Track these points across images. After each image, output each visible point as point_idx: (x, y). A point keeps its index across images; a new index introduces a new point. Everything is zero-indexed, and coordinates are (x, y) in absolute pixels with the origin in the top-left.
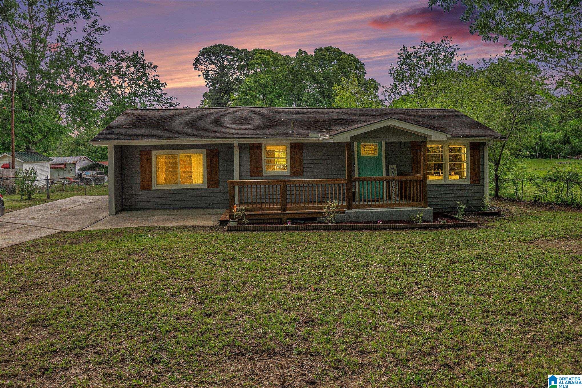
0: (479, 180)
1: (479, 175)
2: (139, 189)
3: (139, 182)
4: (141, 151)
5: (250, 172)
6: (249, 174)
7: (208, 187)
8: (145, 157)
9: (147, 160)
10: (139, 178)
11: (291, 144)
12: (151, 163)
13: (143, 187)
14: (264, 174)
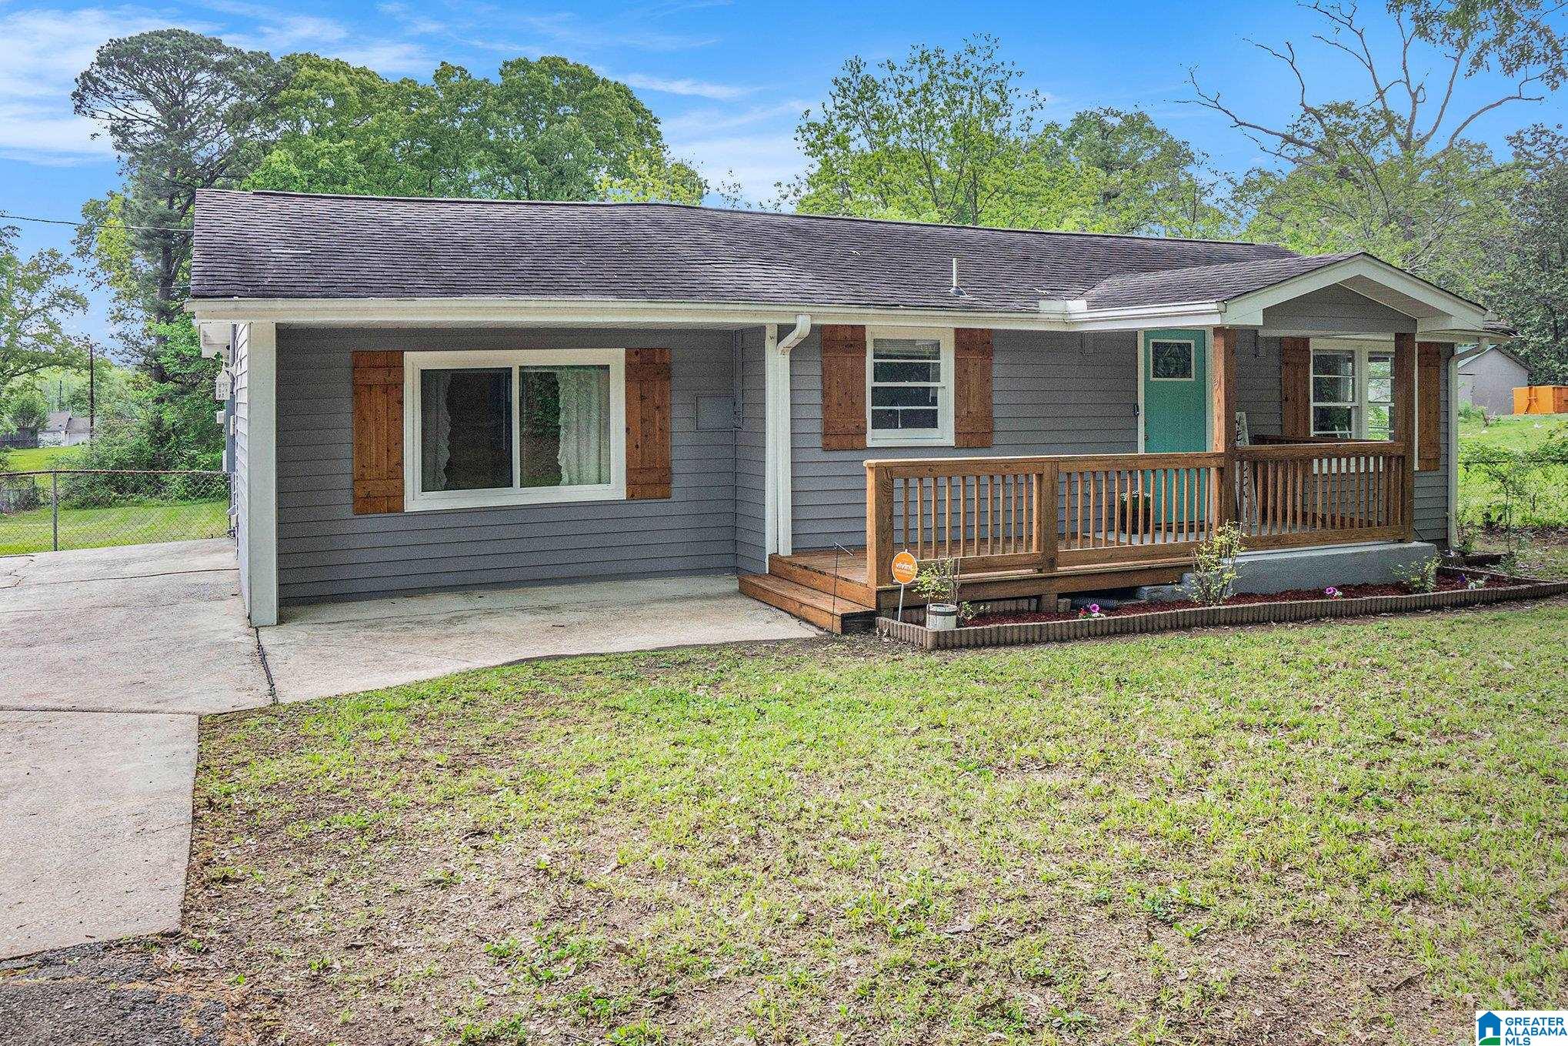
0: (1437, 459)
1: (1437, 446)
2: (348, 512)
3: (347, 481)
4: (358, 355)
5: (825, 435)
6: (818, 442)
7: (631, 496)
8: (378, 377)
9: (386, 392)
10: (348, 466)
11: (957, 331)
12: (401, 402)
13: (365, 504)
14: (870, 443)
